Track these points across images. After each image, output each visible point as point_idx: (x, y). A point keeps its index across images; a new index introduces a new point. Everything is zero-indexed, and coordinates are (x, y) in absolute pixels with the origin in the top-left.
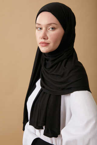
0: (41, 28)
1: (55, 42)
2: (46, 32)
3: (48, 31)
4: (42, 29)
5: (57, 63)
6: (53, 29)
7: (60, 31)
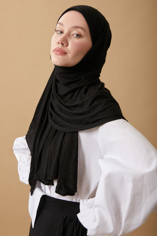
0: (61, 32)
1: (77, 54)
2: (67, 37)
3: (70, 37)
4: (63, 33)
5: (73, 91)
6: (79, 36)
7: (86, 41)
